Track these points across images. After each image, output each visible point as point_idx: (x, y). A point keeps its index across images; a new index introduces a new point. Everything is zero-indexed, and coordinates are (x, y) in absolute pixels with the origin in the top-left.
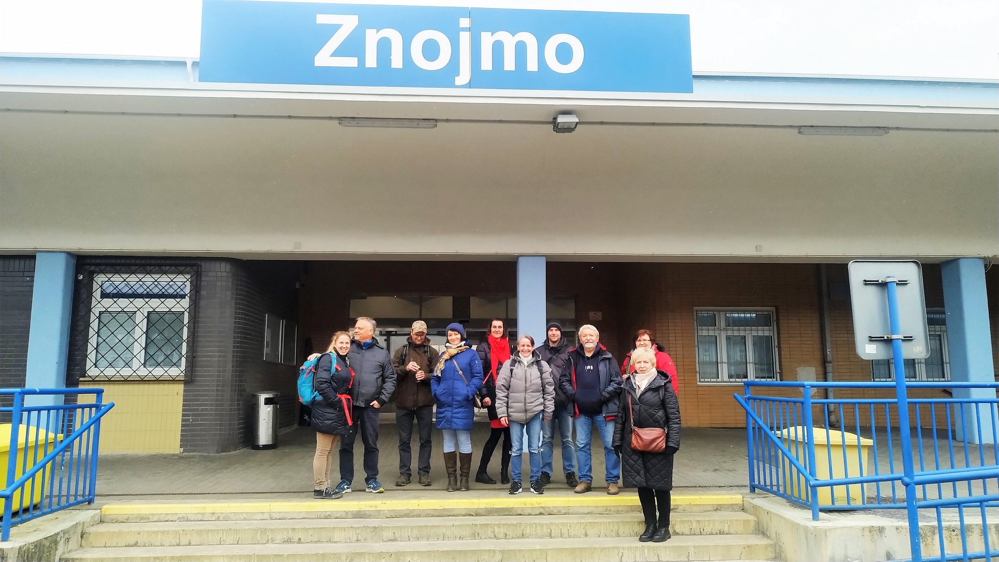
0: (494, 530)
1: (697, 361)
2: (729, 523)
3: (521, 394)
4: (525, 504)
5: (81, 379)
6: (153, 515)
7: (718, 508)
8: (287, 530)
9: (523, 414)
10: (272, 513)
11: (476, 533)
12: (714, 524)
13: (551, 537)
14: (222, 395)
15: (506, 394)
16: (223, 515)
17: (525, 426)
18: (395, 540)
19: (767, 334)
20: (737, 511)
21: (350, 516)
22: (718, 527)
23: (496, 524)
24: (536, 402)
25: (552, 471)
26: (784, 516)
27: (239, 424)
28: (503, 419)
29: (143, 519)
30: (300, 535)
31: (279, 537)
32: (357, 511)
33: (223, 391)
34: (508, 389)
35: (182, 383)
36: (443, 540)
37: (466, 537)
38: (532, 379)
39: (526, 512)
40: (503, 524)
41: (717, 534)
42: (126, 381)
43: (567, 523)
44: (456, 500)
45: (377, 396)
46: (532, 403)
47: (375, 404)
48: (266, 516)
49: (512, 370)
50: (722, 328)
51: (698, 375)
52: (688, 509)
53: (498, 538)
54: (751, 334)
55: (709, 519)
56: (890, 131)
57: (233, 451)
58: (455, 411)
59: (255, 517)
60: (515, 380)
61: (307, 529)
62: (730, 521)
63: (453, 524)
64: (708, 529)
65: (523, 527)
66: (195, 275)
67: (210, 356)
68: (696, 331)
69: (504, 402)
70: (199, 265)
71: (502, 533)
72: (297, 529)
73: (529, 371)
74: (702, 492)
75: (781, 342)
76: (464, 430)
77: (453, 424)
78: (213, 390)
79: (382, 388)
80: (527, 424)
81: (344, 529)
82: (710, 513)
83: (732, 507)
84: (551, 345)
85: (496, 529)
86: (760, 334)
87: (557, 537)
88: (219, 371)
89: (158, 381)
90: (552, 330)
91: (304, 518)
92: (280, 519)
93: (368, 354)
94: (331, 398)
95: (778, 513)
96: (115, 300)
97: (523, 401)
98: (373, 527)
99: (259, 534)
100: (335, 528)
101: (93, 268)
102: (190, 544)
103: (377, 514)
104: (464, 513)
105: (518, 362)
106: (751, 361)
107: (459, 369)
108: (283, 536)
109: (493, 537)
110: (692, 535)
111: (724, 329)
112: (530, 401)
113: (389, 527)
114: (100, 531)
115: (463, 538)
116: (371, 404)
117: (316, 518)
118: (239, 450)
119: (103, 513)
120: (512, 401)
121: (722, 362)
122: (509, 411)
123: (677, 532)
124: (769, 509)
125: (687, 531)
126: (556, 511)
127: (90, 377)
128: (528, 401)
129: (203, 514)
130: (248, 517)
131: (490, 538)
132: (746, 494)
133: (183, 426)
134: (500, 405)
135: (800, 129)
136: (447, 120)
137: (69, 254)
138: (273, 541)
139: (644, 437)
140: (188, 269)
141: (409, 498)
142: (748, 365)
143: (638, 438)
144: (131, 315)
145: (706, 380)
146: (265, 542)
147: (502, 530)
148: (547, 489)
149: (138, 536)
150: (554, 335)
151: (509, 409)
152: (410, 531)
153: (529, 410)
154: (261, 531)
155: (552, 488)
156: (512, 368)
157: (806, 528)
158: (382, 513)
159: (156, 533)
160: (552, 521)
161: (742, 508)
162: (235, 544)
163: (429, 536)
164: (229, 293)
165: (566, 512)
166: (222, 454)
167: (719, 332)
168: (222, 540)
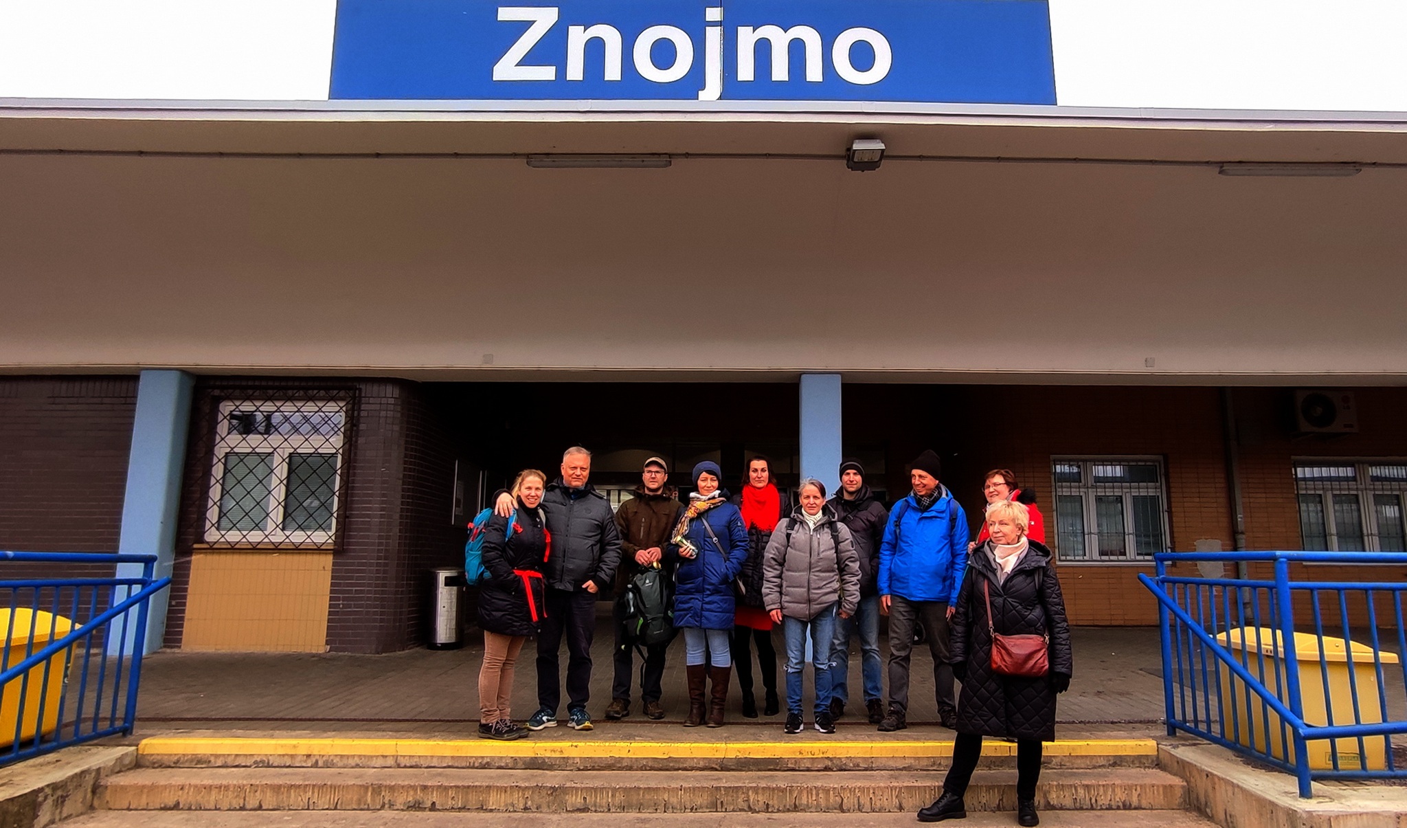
0: (748, 797)
1: (1056, 531)
2: (1139, 788)
3: (802, 573)
4: (801, 753)
5: (196, 546)
6: (217, 756)
7: (1117, 762)
8: (414, 788)
9: (805, 605)
10: (399, 758)
11: (719, 802)
12: (1113, 791)
13: (843, 811)
14: (385, 572)
15: (778, 572)
16: (324, 758)
17: (809, 625)
18: (585, 810)
19: (1151, 493)
20: (1149, 767)
21: (520, 764)
22: (1120, 796)
23: (751, 787)
24: (826, 589)
25: (847, 696)
26: (1240, 784)
27: (409, 613)
28: (774, 612)
29: (200, 762)
30: (435, 797)
31: (401, 799)
32: (532, 758)
33: (386, 565)
34: (782, 564)
35: (330, 553)
36: (665, 812)
37: (701, 807)
38: (822, 550)
39: (803, 766)
40: (763, 788)
41: (1118, 808)
42: (255, 549)
43: (868, 788)
44: (689, 744)
45: (593, 574)
46: (819, 588)
47: (590, 585)
48: (390, 762)
49: (788, 536)
50: (1089, 486)
51: (1057, 550)
52: (1068, 763)
53: (754, 811)
54: (1129, 494)
55: (1104, 783)
56: (1363, 169)
57: (399, 651)
58: (707, 600)
59: (374, 763)
60: (793, 551)
61: (446, 788)
62: (1141, 786)
63: (681, 786)
64: (1104, 801)
65: (797, 792)
66: (351, 402)
67: (368, 516)
68: (1053, 490)
69: (775, 586)
70: (357, 389)
71: (761, 803)
72: (431, 786)
73: (816, 537)
74: (1088, 734)
75: (1173, 504)
76: (719, 629)
77: (704, 621)
78: (371, 565)
79: (600, 560)
80: (814, 620)
81: (505, 789)
82: (1104, 770)
83: (1139, 761)
84: (846, 497)
85: (752, 796)
86: (1143, 493)
87: (851, 811)
88: (380, 537)
89: (297, 550)
90: (848, 474)
91: (449, 767)
92: (411, 767)
93: (579, 507)
94: (502, 575)
95: (1228, 778)
96: (244, 436)
97: (806, 584)
98: (551, 787)
99: (370, 794)
100: (490, 787)
101: (217, 392)
102: (260, 808)
103: (562, 764)
104: (701, 764)
105: (799, 523)
106: (1131, 531)
107: (712, 534)
108: (407, 797)
109: (746, 808)
110: (1077, 809)
111: (1093, 487)
112: (817, 586)
113: (577, 789)
114: (122, 784)
115: (696, 809)
116: (584, 586)
117: (468, 768)
118: (409, 649)
119: (140, 752)
120: (788, 584)
121: (1090, 533)
122: (783, 599)
123: (1052, 803)
124: (1210, 770)
125: (1068, 802)
126: (851, 765)
127: (208, 543)
128: (813, 585)
129: (292, 756)
130: (362, 763)
131: (741, 810)
132: (1162, 738)
133: (330, 613)
134: (768, 591)
135: (1222, 167)
136: (687, 155)
137: (185, 373)
138: (391, 806)
139: (1014, 650)
140: (342, 393)
141: (614, 739)
142: (1127, 537)
143: (1003, 651)
144: (266, 458)
145: (1068, 558)
146: (378, 807)
147: (762, 798)
148: (839, 724)
149: (181, 792)
150: (852, 482)
151: (783, 596)
152: (610, 795)
153: (815, 600)
154: (373, 790)
155: (847, 724)
156: (789, 532)
157: (1291, 814)
158: (570, 762)
159: (209, 788)
160: (845, 783)
161: (1156, 763)
162: (331, 810)
163: (641, 804)
164: (396, 428)
165: (868, 766)
166: (384, 655)
167: (1086, 490)
168: (311, 802)
